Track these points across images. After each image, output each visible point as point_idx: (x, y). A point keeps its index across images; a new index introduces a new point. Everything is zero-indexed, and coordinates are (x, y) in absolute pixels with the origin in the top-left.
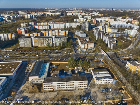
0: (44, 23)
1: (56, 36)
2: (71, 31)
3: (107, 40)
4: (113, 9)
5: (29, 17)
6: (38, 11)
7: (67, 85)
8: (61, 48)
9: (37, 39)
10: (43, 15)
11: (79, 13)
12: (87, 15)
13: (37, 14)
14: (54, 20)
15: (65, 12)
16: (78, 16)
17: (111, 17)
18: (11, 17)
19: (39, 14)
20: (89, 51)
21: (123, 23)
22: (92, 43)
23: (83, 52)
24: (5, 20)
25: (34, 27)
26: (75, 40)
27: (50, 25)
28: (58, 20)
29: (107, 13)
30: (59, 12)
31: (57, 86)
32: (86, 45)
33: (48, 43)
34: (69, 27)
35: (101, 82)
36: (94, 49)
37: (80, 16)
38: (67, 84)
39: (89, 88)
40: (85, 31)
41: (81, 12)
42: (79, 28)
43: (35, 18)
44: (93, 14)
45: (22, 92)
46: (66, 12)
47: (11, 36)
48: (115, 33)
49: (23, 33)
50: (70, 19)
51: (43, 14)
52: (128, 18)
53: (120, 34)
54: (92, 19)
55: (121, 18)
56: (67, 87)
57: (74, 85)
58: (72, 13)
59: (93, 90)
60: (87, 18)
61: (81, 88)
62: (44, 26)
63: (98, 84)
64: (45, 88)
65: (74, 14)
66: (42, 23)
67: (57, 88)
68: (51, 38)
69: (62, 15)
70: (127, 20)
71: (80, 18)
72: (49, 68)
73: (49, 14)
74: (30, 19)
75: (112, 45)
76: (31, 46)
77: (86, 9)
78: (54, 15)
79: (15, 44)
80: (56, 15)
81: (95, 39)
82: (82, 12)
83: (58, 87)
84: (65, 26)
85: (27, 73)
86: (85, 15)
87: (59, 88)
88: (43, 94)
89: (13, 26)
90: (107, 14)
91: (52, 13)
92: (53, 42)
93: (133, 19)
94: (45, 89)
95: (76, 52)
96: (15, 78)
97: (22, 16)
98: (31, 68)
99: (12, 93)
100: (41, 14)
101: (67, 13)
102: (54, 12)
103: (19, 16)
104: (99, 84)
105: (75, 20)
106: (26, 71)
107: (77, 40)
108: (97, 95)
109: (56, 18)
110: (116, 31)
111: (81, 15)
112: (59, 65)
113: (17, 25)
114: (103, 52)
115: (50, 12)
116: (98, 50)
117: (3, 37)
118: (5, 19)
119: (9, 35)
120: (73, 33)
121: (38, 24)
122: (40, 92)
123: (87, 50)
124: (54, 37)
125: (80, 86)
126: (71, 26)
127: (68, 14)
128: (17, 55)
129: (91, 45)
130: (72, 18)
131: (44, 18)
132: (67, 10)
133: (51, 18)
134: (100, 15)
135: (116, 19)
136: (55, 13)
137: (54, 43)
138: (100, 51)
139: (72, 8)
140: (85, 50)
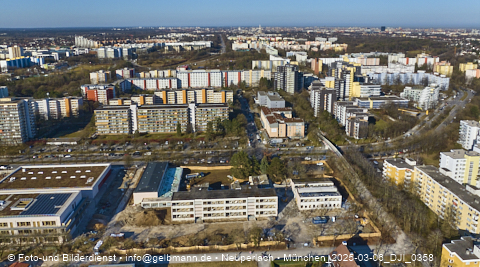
0: (161, 73)
1: (198, 105)
2: (242, 94)
3: (343, 115)
4: (383, 28)
5: (111, 55)
6: (135, 37)
7: (227, 208)
8: (214, 136)
9: (145, 111)
10: (153, 50)
11: (270, 41)
12: (295, 47)
13: (134, 46)
14: (189, 63)
15: (226, 40)
16: (268, 51)
17: (372, 54)
18: (55, 55)
19: (140, 46)
20: (292, 144)
21: (403, 71)
22: (300, 121)
23: (274, 145)
24: (37, 65)
25: (132, 83)
26: (254, 117)
27: (179, 76)
28: (203, 62)
29: (362, 42)
30: (206, 40)
31: (205, 209)
32: (283, 127)
33: (176, 123)
34: (236, 82)
35: (312, 204)
36: (306, 139)
37: (272, 52)
38: (228, 205)
39: (281, 216)
40: (283, 93)
41: (278, 38)
42: (267, 85)
43: (129, 57)
44: (316, 44)
45: (119, 224)
46: (230, 38)
47: (67, 106)
48: (373, 97)
49: (102, 97)
50: (241, 59)
51: (152, 45)
52: (423, 54)
53: (386, 102)
54: (309, 61)
55: (402, 55)
56: (227, 214)
57: (244, 207)
58: (249, 42)
59: (290, 221)
60: (293, 58)
61: (262, 216)
62: (160, 81)
63: (304, 208)
64: (174, 214)
65: (254, 45)
66: (154, 73)
67: (205, 215)
68: (185, 110)
69: (215, 47)
70: (421, 62)
71: (272, 58)
72: (183, 178)
73: (172, 44)
74: (113, 60)
75: (357, 125)
76: (127, 132)
77: (297, 29)
78: (189, 48)
79: (83, 127)
80: (196, 48)
81: (312, 115)
82: (279, 41)
83: (207, 212)
84: (225, 80)
85: (126, 190)
86: (291, 49)
87: (210, 215)
88: (171, 227)
89: (65, 80)
90: (361, 45)
91: (182, 44)
92: (189, 119)
93: (438, 59)
94: (175, 216)
95: (254, 146)
96: (98, 200)
97: (86, 51)
98: (135, 180)
99: (97, 225)
100: (146, 45)
101: (232, 41)
102: (190, 39)
103: (77, 51)
104: (308, 208)
105: (255, 63)
106: (123, 187)
107: (259, 116)
108: (300, 229)
109: (195, 57)
110: (376, 92)
111: (275, 47)
112: (209, 173)
113: (79, 78)
114: (328, 146)
115: (177, 39)
116: (317, 140)
117: (46, 110)
118: (36, 60)
119: (64, 102)
120: (248, 101)
121: (142, 74)
122: (163, 223)
123: (284, 140)
124: (192, 106)
125: (260, 210)
126: (243, 79)
127: (235, 46)
128: (94, 151)
129: (298, 128)
130: (246, 58)
131: (157, 57)
132: (231, 35)
133: (180, 58)
134: (338, 47)
135: (387, 58)
136: (192, 43)
137: (193, 122)
138: (321, 144)
139: (249, 28)
140: (280, 140)
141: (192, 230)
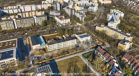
20: (68, 25)
27: (20, 8)
31: (57, 46)
34: (40, 9)
38: (64, 44)
42: (51, 9)
45: (32, 55)
48: (83, 10)
57: (68, 44)
64: (49, 49)
66: (10, 7)
68: (33, 18)
75: (83, 18)
76: (14, 28)
92: (35, 21)
98: (28, 42)
105: (43, 2)
122: (46, 52)
126: (42, 7)
138: (76, 24)
140: (65, 24)
141: (56, 52)
